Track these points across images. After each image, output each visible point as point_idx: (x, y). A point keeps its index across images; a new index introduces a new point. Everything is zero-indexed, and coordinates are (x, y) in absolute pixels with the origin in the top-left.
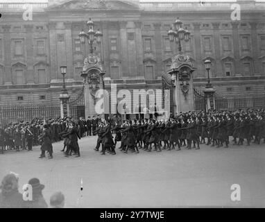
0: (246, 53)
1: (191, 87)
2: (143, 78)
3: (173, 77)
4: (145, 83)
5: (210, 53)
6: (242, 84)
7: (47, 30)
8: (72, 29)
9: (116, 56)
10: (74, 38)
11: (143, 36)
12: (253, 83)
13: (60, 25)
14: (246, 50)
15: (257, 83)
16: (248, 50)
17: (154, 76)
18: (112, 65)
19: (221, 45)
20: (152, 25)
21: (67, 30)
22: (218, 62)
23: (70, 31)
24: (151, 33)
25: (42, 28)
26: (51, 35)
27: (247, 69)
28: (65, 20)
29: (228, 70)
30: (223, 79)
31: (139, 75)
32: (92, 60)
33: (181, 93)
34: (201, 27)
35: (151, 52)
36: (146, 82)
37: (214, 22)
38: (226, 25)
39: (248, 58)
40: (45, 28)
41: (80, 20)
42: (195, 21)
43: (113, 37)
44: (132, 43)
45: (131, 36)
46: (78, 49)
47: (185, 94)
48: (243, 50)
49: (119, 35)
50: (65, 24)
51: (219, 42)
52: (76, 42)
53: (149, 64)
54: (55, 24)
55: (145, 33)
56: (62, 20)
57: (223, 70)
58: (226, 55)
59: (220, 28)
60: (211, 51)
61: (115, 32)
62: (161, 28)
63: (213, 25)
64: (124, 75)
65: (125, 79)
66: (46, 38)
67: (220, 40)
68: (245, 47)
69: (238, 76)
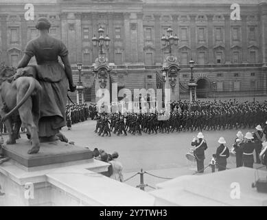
0: (236, 43)
1: (177, 82)
2: (143, 64)
3: (164, 74)
4: (144, 69)
5: (203, 42)
6: (230, 71)
7: (59, 19)
8: (81, 20)
9: (120, 44)
10: (83, 27)
11: (144, 26)
12: (241, 70)
13: (71, 16)
14: (236, 40)
15: (244, 70)
16: (238, 40)
17: (153, 62)
18: (116, 51)
19: (213, 35)
20: (153, 16)
21: (77, 21)
22: (211, 50)
23: (80, 21)
24: (152, 23)
25: (55, 17)
26: (63, 24)
27: (236, 58)
28: (76, 11)
29: (219, 57)
30: (214, 66)
31: (139, 61)
32: (102, 60)
33: (170, 86)
34: (196, 19)
35: (151, 40)
36: (146, 67)
37: (208, 14)
38: (219, 17)
39: (237, 47)
40: (58, 17)
41: (89, 11)
42: (191, 13)
43: (118, 26)
44: (134, 32)
45: (133, 26)
46: (86, 37)
47: (173, 88)
48: (233, 40)
49: (123, 25)
50: (75, 15)
51: (212, 32)
52: (85, 31)
53: (149, 51)
54: (66, 14)
55: (146, 23)
56: (72, 11)
57: (215, 58)
58: (218, 44)
59: (213, 19)
60: (205, 41)
61: (119, 22)
62: (161, 19)
63: (208, 16)
64: (127, 61)
65: (127, 65)
66: (58, 27)
67: (213, 31)
68: (235, 37)
69: (228, 63)
